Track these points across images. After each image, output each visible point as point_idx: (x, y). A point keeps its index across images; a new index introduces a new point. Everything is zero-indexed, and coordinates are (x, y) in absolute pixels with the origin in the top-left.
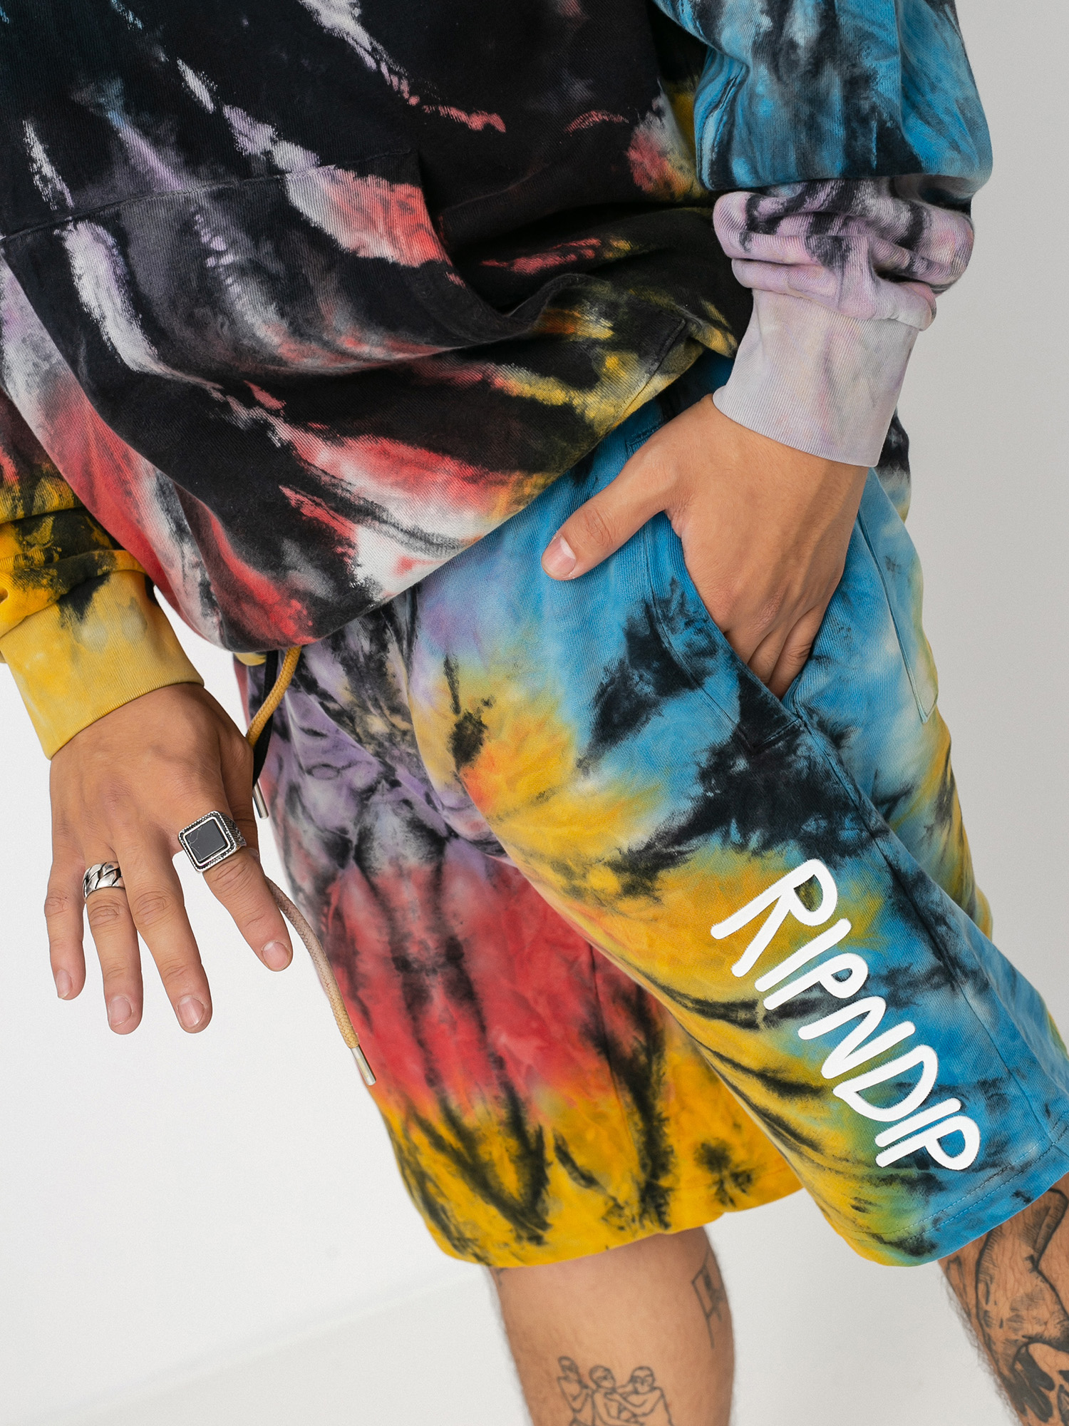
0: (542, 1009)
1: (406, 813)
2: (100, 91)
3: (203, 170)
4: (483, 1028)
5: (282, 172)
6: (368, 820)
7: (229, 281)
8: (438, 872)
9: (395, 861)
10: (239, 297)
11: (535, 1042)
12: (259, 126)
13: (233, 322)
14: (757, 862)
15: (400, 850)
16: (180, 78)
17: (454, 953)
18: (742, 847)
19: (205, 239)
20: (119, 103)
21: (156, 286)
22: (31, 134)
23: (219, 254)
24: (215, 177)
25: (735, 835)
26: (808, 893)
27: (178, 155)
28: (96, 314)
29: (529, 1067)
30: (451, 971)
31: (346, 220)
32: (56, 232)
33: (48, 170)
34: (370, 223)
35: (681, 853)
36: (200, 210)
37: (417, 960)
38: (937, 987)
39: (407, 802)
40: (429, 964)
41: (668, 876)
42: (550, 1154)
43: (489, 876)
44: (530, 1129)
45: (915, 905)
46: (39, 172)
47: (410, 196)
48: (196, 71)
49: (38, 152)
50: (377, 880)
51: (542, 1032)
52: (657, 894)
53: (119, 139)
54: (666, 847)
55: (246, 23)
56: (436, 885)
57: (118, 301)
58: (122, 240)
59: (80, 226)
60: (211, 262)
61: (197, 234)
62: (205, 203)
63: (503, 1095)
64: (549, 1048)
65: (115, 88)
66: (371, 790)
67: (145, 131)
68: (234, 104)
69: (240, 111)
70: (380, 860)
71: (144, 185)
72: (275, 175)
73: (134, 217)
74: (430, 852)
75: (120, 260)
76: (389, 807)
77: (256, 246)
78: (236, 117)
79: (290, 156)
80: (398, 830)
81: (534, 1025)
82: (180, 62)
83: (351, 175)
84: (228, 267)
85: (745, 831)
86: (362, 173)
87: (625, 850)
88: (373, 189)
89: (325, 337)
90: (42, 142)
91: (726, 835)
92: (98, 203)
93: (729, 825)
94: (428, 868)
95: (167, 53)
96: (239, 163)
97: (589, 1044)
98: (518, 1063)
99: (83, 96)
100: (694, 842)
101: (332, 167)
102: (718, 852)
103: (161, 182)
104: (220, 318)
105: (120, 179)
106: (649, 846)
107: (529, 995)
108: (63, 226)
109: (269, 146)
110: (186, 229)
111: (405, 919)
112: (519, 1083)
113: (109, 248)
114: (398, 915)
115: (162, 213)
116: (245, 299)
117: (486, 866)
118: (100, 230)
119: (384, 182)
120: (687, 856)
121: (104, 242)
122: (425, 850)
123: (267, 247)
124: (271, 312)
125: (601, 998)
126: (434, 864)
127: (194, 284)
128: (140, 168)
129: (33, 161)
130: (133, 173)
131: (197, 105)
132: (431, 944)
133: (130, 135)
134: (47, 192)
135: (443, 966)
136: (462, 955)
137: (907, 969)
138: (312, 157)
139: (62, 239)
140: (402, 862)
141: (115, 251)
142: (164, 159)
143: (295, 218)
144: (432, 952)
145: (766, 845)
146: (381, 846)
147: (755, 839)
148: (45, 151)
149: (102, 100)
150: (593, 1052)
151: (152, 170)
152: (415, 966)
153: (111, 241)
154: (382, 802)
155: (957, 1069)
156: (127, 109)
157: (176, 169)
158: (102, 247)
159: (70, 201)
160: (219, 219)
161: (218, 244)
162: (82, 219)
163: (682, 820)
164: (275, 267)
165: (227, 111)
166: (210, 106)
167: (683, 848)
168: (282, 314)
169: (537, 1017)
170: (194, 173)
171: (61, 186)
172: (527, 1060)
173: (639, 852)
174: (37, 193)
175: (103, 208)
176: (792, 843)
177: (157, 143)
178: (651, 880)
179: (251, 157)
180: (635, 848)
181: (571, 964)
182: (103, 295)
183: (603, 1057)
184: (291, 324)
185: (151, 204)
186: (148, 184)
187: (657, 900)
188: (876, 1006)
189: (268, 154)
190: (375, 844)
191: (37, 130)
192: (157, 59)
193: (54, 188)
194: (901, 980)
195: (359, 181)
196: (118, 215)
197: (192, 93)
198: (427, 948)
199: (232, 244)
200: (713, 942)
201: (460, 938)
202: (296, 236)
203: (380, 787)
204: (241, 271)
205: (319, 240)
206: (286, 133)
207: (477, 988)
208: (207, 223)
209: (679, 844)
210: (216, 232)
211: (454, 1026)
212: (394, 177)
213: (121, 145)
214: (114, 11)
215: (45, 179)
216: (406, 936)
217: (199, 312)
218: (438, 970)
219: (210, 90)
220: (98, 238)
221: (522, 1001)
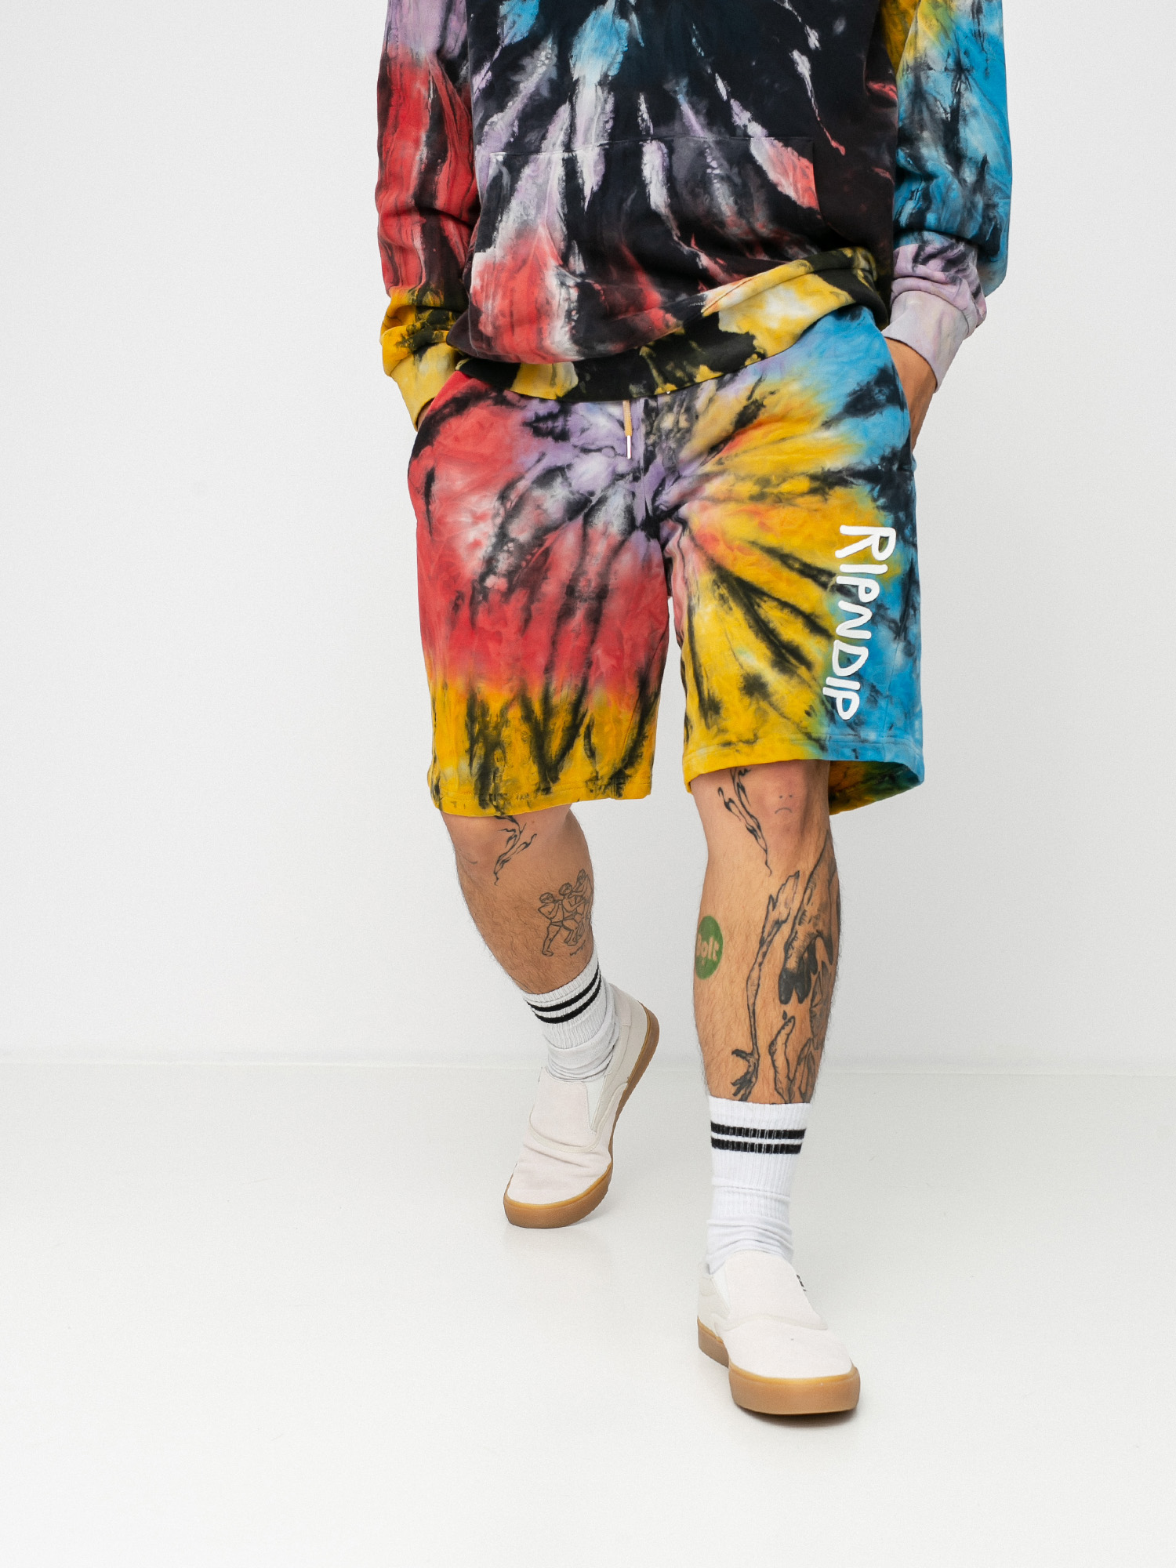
0: (627, 648)
1: (629, 500)
2: (677, 84)
3: (715, 129)
4: (592, 642)
5: (750, 137)
6: (610, 492)
7: (715, 181)
8: (622, 543)
9: (607, 524)
10: (718, 189)
11: (613, 662)
12: (745, 111)
13: (712, 200)
14: (876, 511)
15: (613, 519)
16: (715, 82)
17: (602, 594)
18: (875, 500)
19: (709, 160)
20: (684, 90)
21: (681, 173)
22: (642, 99)
23: (713, 168)
24: (720, 133)
25: (875, 493)
26: (884, 541)
27: (705, 120)
28: (648, 181)
29: (602, 673)
30: (594, 604)
31: (774, 165)
32: (641, 143)
33: (646, 116)
34: (785, 173)
35: (852, 483)
36: (709, 147)
37: (580, 591)
38: (890, 628)
39: (633, 494)
40: (585, 595)
41: (839, 491)
42: (582, 730)
43: (644, 560)
44: (582, 710)
45: (909, 590)
46: (642, 116)
47: (807, 167)
48: (723, 79)
49: (643, 107)
50: (590, 531)
51: (619, 659)
52: (828, 497)
53: (680, 109)
54: (847, 476)
55: (754, 64)
56: (616, 550)
57: (661, 177)
58: (671, 151)
59: (654, 142)
60: (709, 171)
61: (705, 158)
62: (712, 145)
63: (580, 685)
64: (617, 669)
65: (684, 82)
66: (622, 476)
67: (693, 106)
68: (736, 99)
69: (738, 103)
70: (600, 520)
71: (687, 131)
72: (747, 137)
73: (679, 143)
74: (625, 530)
75: (667, 160)
76: (624, 492)
77: (731, 168)
78: (735, 106)
79: (756, 130)
80: (620, 507)
81: (618, 653)
82: (717, 75)
83: (781, 144)
84: (716, 175)
85: (881, 494)
86: (786, 145)
87: (826, 469)
88: (789, 154)
89: (751, 220)
90: (646, 102)
91: (873, 489)
92: (664, 134)
93: (877, 486)
94: (619, 538)
95: (712, 70)
96: (731, 128)
97: (637, 679)
98: (598, 668)
99: (668, 86)
100: (860, 481)
101: (773, 138)
102: (866, 493)
103: (694, 131)
104: (706, 196)
105: (677, 127)
106: (840, 472)
107: (626, 636)
108: (645, 141)
109: (747, 123)
110: (701, 154)
111: (590, 561)
112: (592, 680)
113: (663, 154)
114: (588, 558)
115: (692, 144)
116: (721, 191)
117: (645, 554)
118: (663, 145)
119: (796, 154)
120: (853, 486)
121: (662, 151)
122: (624, 527)
123: (735, 170)
124: (731, 200)
125: (656, 657)
126: (623, 538)
127: (699, 178)
128: (686, 124)
129: (640, 111)
130: (683, 124)
131: (719, 96)
132: (593, 584)
133: (686, 108)
134: (643, 126)
135: (593, 599)
136: (605, 597)
137: (887, 609)
138: (765, 131)
139: (642, 146)
140: (610, 526)
141: (666, 155)
142: (698, 121)
143: (750, 159)
144: (591, 589)
145: (884, 508)
146: (606, 511)
147: (882, 501)
148: (647, 107)
149: (677, 88)
150: (636, 683)
151: (692, 126)
152: (577, 594)
153: (665, 150)
154: (623, 485)
155: (869, 670)
156: (687, 94)
157: (703, 127)
158: (660, 152)
159: (652, 131)
160: (717, 154)
161: (714, 164)
162: (655, 139)
163: (862, 468)
164: (737, 180)
165: (732, 101)
166: (725, 98)
167: (854, 481)
168: (736, 203)
169: (622, 651)
170: (711, 130)
171: (650, 124)
172: (603, 669)
173: (833, 473)
174: (638, 125)
175: (666, 137)
176: (892, 516)
177: (697, 112)
178: (829, 488)
179: (738, 126)
180: (832, 470)
181: (653, 631)
182: (654, 173)
183: (638, 690)
184: (739, 209)
185: (688, 140)
186: (688, 131)
187: (826, 500)
188: (867, 614)
189: (745, 126)
190: (604, 508)
191: (645, 99)
192: (707, 72)
193: (647, 125)
194: (882, 612)
195: (784, 148)
196: (672, 141)
197: (719, 89)
198: (589, 586)
199: (720, 166)
200: (838, 533)
201: (610, 587)
202: (749, 167)
203: (627, 477)
204: (722, 178)
205: (759, 171)
206: (756, 118)
207: (603, 619)
208: (711, 154)
209: (854, 477)
210: (714, 159)
211: (578, 635)
212: (802, 153)
213: (681, 112)
214: (692, 45)
215: (643, 120)
216: (584, 573)
217: (697, 190)
218: (588, 600)
219: (727, 90)
220: (660, 148)
221: (620, 637)
